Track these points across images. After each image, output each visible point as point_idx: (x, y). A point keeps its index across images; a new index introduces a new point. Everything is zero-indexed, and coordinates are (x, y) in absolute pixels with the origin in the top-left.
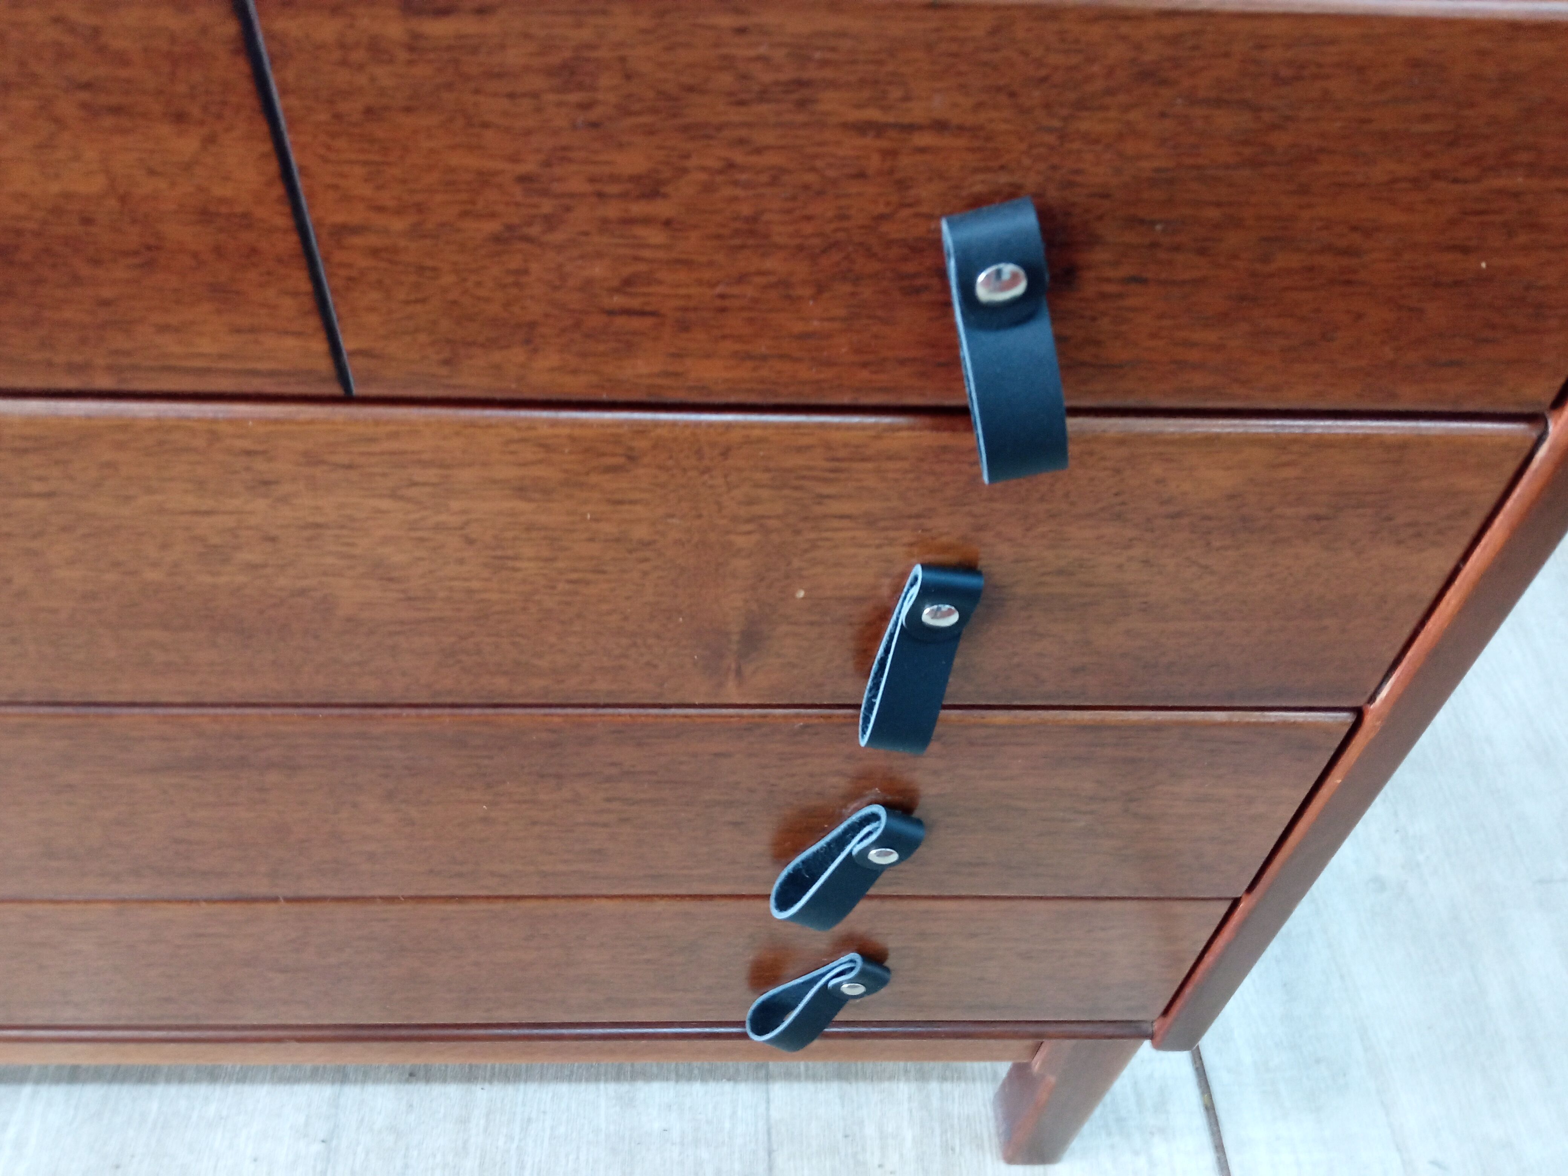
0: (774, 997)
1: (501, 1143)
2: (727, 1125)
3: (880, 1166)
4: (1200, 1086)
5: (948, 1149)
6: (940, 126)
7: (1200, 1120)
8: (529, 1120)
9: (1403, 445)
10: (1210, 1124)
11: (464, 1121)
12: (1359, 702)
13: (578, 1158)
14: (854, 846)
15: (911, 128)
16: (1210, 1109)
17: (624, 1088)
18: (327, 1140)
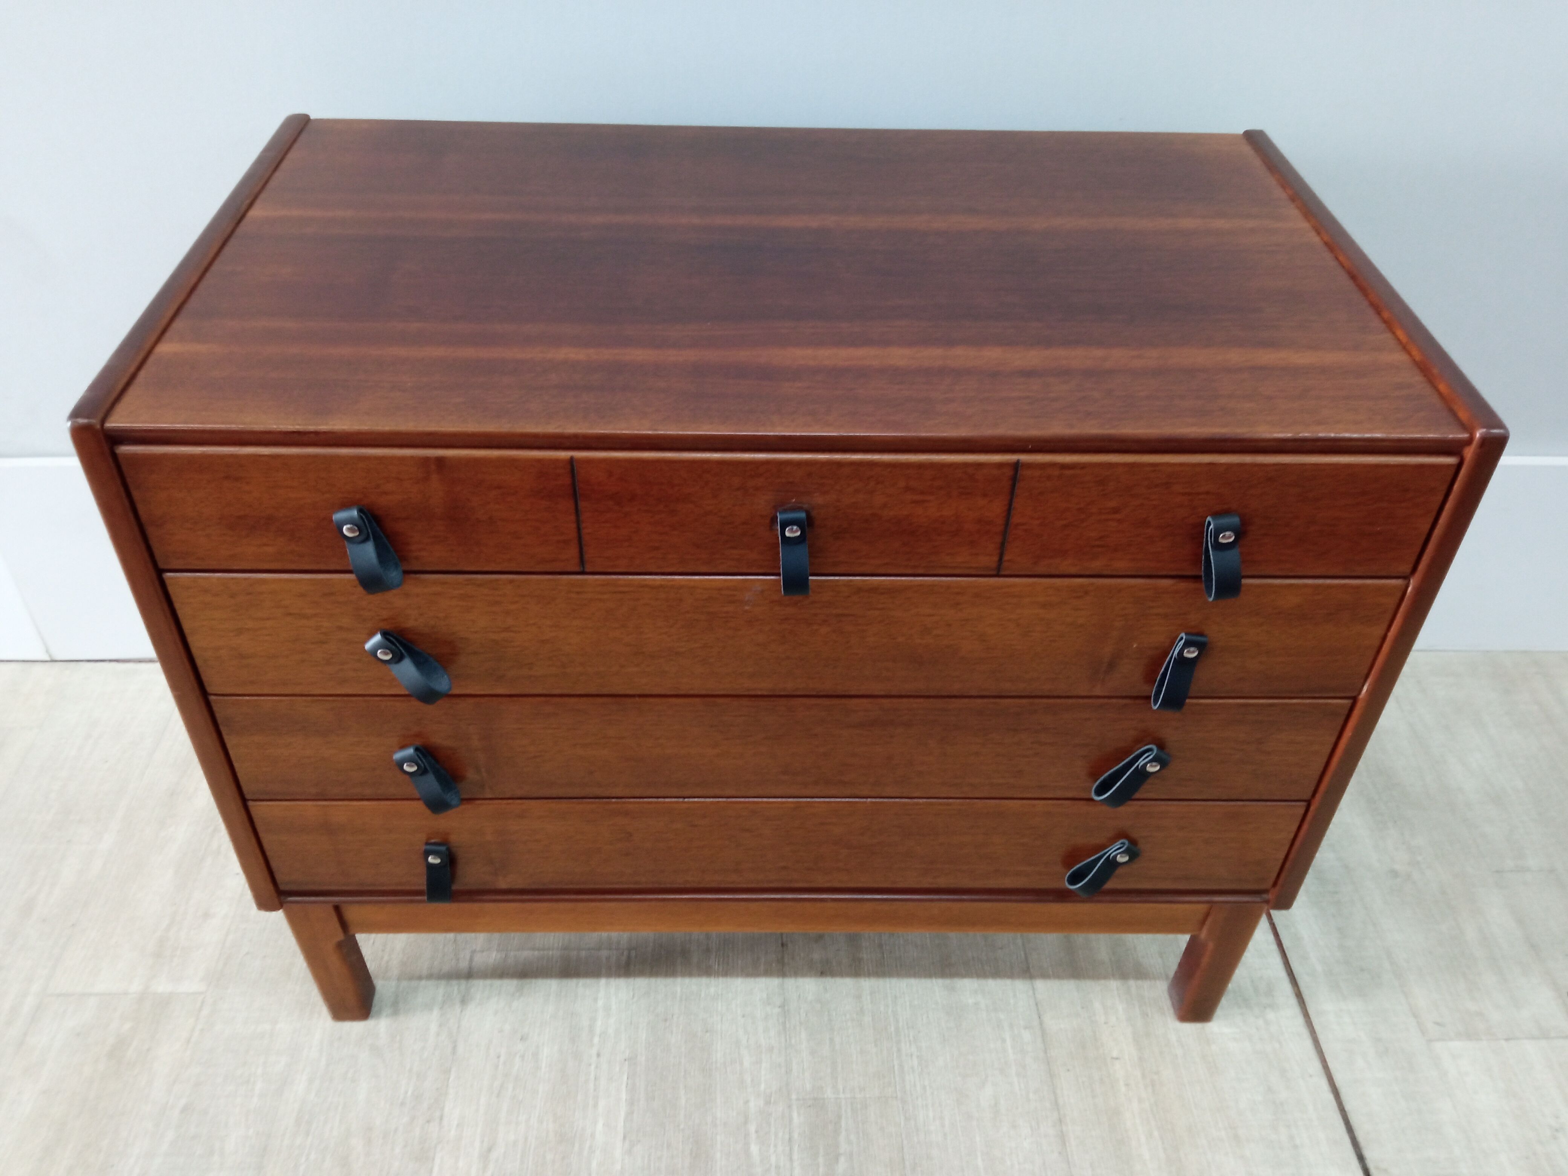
0: (1079, 868)
1: (882, 1009)
2: (1012, 1001)
3: (1106, 1023)
4: (1292, 983)
5: (1145, 1015)
6: (1207, 493)
7: (1293, 1001)
8: (896, 997)
9: (1358, 587)
10: (1299, 1002)
11: (859, 997)
12: (1354, 694)
13: (928, 1017)
14: (1141, 762)
15: (1199, 494)
16: (1299, 995)
17: (948, 981)
18: (782, 1006)
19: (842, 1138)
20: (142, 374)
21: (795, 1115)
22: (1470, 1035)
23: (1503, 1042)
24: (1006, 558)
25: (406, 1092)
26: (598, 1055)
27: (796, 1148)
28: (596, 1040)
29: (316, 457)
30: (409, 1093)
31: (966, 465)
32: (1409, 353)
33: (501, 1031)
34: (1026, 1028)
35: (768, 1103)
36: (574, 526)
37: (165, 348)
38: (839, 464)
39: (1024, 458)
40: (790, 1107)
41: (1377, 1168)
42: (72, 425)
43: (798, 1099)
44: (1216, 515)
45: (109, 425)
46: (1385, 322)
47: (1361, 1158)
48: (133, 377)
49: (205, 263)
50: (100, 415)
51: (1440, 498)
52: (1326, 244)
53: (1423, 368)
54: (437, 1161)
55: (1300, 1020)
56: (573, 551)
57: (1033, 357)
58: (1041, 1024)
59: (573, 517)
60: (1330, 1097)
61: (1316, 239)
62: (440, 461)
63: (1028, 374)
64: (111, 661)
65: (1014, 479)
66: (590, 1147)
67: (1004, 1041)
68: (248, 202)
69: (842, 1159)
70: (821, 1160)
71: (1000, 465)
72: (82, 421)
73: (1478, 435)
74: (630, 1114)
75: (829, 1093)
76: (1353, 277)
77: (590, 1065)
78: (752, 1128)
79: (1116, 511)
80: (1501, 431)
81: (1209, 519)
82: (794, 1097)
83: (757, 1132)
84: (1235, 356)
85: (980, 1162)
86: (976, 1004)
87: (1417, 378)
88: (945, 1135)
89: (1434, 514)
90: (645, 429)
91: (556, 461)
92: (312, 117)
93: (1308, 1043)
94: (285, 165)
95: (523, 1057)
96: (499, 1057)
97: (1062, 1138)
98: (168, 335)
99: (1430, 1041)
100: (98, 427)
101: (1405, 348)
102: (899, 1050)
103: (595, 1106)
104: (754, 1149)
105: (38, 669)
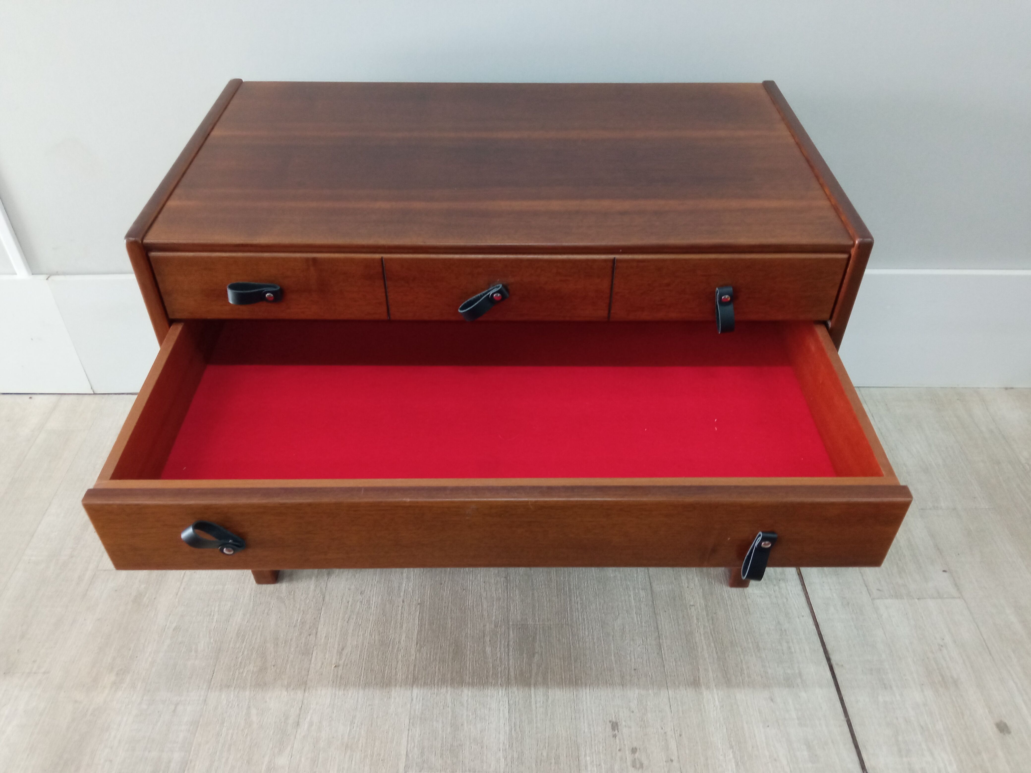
1: (562, 579)
2: (635, 575)
3: (688, 587)
5: (710, 583)
6: (716, 275)
7: (796, 577)
10: (800, 578)
15: (711, 275)
16: (800, 574)
18: (506, 578)
19: (537, 645)
20: (160, 216)
21: (511, 633)
22: (897, 596)
23: (916, 600)
24: (612, 311)
25: (297, 620)
26: (403, 602)
27: (511, 649)
28: (402, 594)
29: (251, 258)
30: (299, 621)
31: (587, 261)
32: (830, 201)
33: (349, 589)
34: (642, 589)
35: (496, 626)
36: (384, 294)
37: (172, 203)
38: (521, 261)
39: (617, 257)
40: (508, 628)
41: (837, 664)
42: (127, 241)
43: (513, 625)
44: (721, 287)
45: (145, 241)
46: (820, 184)
47: (828, 660)
48: (156, 217)
49: (190, 160)
50: (141, 236)
51: (840, 277)
52: (797, 144)
53: (836, 209)
54: (314, 654)
55: (800, 587)
56: (384, 309)
57: (627, 205)
58: (651, 587)
59: (383, 290)
60: (814, 627)
61: (791, 141)
62: (314, 260)
63: (623, 213)
64: (128, 394)
65: (613, 268)
66: (398, 648)
67: (630, 596)
68: (211, 127)
69: (536, 655)
70: (525, 655)
71: (605, 261)
72: (132, 239)
73: (857, 242)
74: (420, 632)
75: (530, 622)
76: (808, 161)
77: (399, 606)
78: (487, 639)
79: (668, 285)
80: (869, 240)
81: (717, 289)
82: (511, 623)
83: (490, 641)
84: (734, 204)
85: (613, 658)
86: (615, 577)
87: (831, 214)
88: (594, 643)
89: (838, 286)
90: (418, 241)
91: (373, 260)
92: (243, 81)
93: (803, 599)
94: (230, 107)
95: (361, 602)
96: (348, 602)
97: (660, 646)
98: (172, 196)
99: (873, 599)
100: (140, 242)
101: (829, 199)
102: (570, 600)
103: (401, 627)
104: (488, 649)
105: (86, 398)
